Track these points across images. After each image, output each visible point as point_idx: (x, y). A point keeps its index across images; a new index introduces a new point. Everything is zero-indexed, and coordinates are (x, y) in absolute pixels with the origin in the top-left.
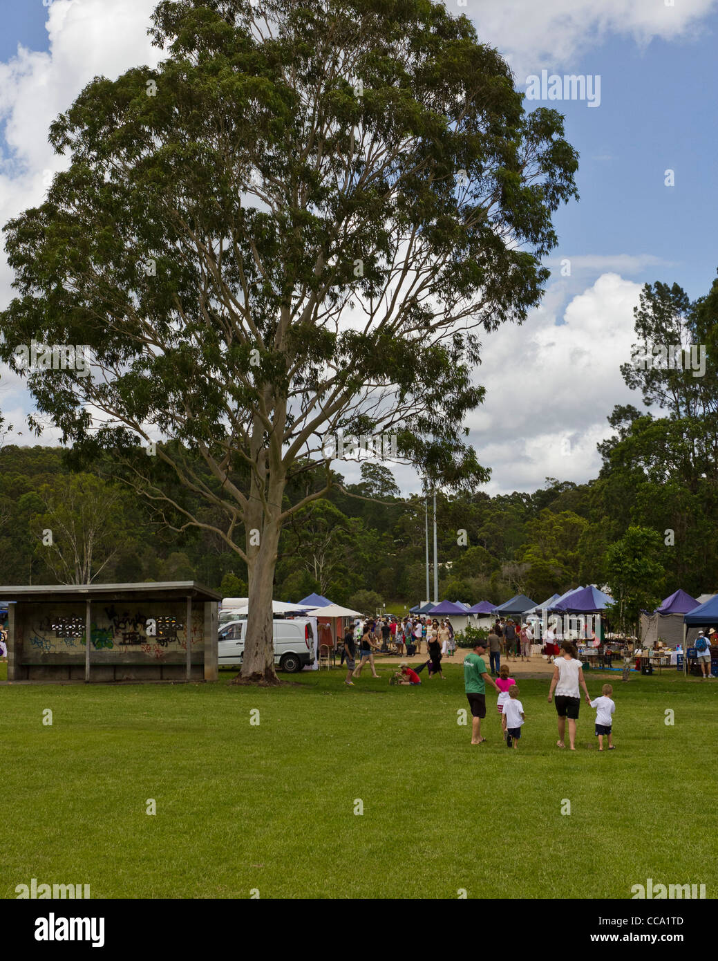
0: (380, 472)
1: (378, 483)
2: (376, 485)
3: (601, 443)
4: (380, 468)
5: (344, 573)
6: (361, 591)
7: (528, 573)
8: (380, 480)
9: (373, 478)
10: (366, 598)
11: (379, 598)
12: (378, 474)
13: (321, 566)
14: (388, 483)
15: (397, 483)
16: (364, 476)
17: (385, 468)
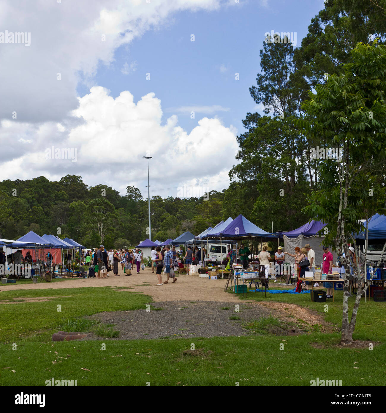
0: (135, 190)
1: (134, 195)
2: (133, 196)
3: (239, 136)
4: (135, 188)
5: (112, 231)
6: (120, 239)
7: (195, 226)
8: (135, 194)
9: (131, 193)
10: (122, 242)
11: (128, 242)
12: (134, 191)
13: (102, 228)
14: (138, 195)
15: (142, 195)
16: (128, 192)
17: (137, 188)
